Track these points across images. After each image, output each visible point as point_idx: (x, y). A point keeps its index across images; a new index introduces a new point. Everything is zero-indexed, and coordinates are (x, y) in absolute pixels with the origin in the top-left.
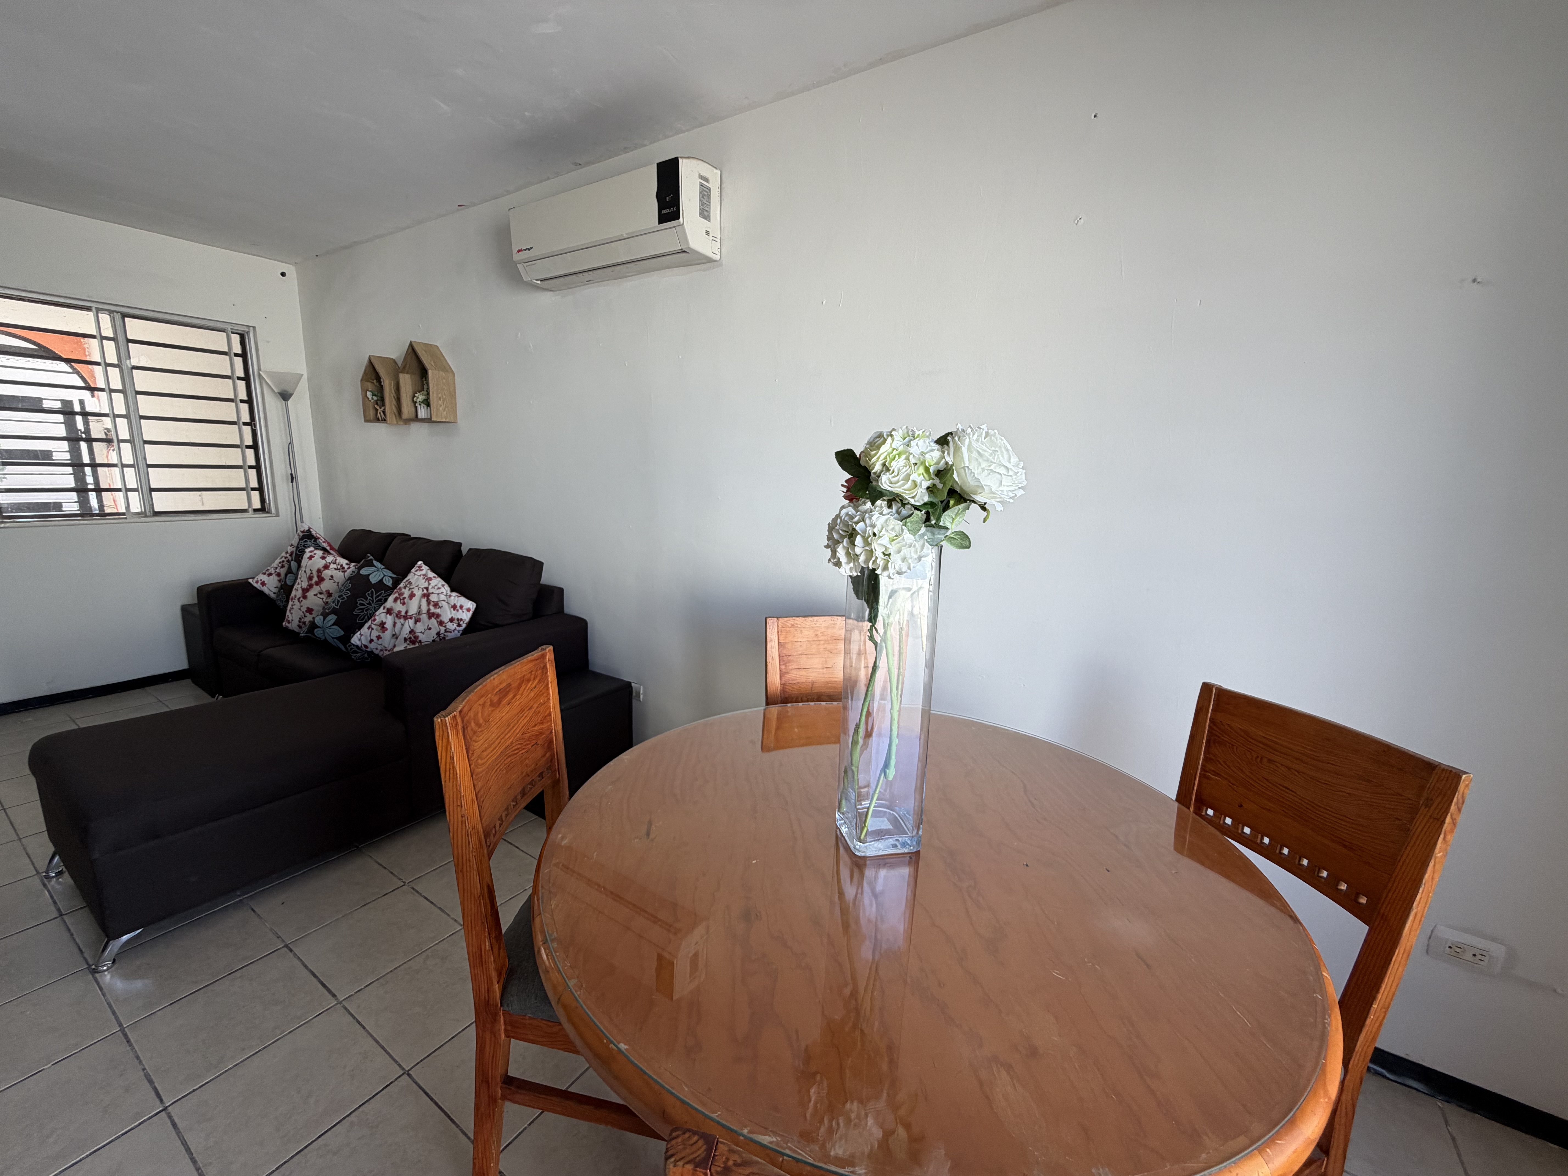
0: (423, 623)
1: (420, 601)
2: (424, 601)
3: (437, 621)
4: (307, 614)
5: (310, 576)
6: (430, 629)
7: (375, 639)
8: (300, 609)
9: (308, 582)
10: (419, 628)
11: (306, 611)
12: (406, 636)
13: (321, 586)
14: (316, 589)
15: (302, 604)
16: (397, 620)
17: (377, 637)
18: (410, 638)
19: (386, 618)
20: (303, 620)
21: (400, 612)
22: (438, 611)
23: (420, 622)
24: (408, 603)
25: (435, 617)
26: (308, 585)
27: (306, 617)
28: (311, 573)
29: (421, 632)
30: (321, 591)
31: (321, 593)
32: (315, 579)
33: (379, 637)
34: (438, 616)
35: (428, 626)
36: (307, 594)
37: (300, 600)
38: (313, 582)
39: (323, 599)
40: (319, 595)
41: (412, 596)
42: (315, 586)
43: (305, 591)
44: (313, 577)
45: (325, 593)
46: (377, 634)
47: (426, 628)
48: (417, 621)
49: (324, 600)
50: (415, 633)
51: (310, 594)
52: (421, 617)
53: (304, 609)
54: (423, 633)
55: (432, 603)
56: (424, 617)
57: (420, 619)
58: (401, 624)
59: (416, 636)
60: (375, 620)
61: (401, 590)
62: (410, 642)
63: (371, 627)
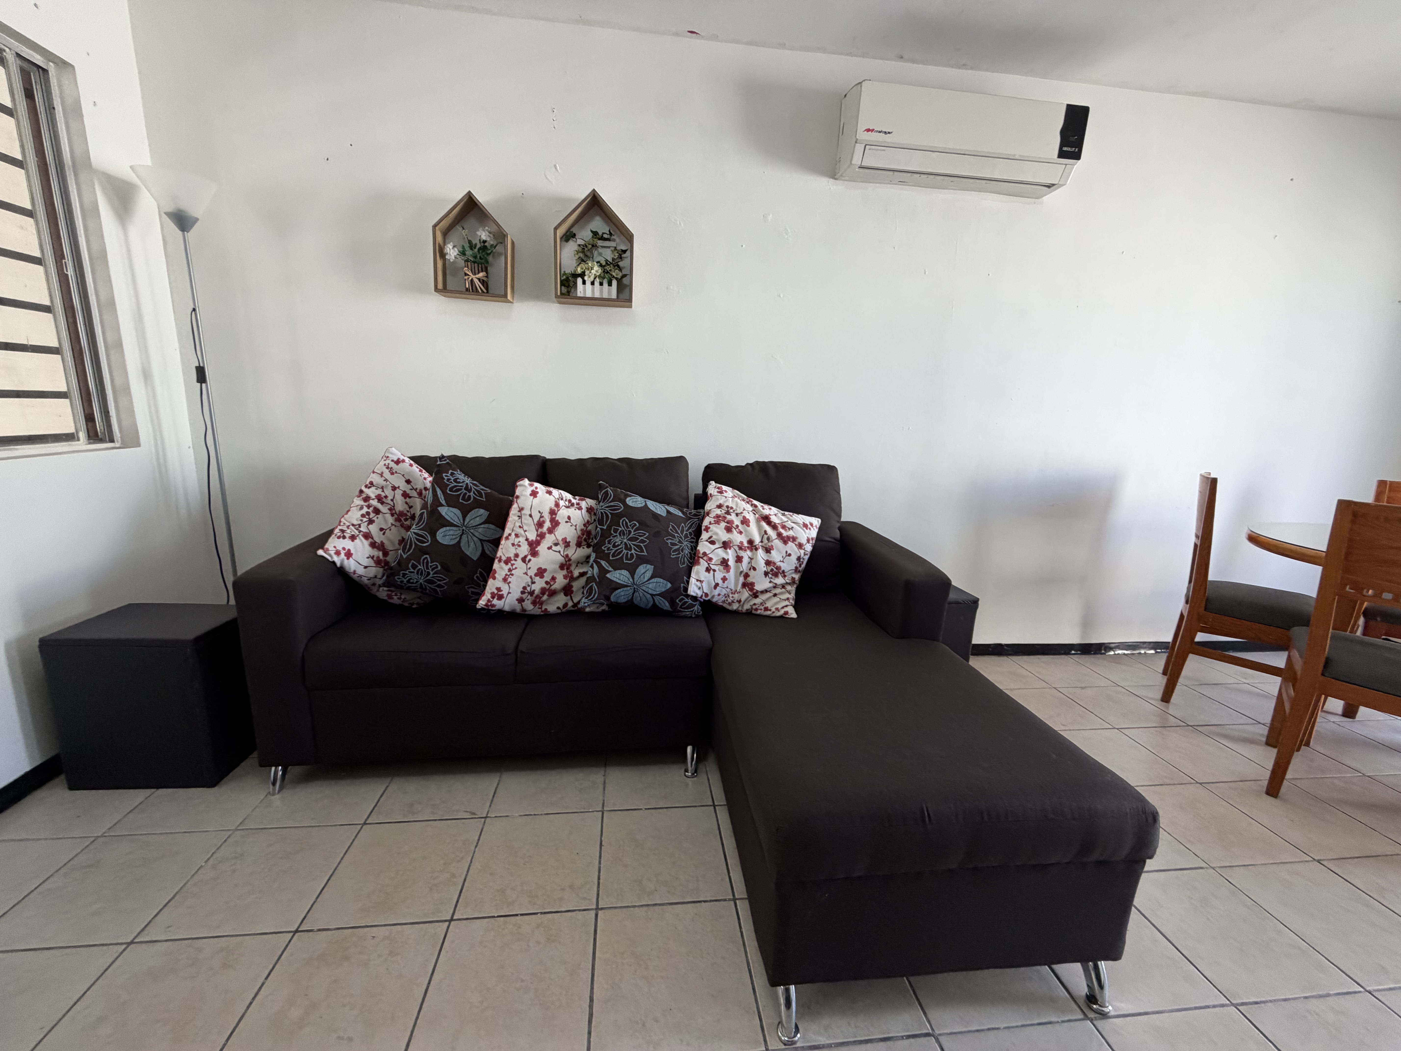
0: (779, 550)
1: (760, 528)
2: (764, 524)
3: (796, 545)
4: (537, 579)
5: (539, 522)
6: (790, 555)
7: (720, 582)
8: (526, 574)
9: (537, 531)
10: (776, 556)
11: (536, 575)
12: (765, 569)
13: (556, 533)
14: (549, 539)
15: (529, 565)
16: (741, 553)
17: (722, 579)
18: (772, 570)
19: (727, 553)
20: (528, 589)
21: (741, 543)
22: (791, 533)
23: (773, 549)
24: (746, 531)
25: (791, 540)
26: (537, 535)
27: (533, 583)
28: (541, 517)
29: (780, 561)
30: (557, 542)
31: (556, 544)
32: (547, 524)
33: (724, 579)
34: (794, 539)
35: (786, 552)
36: (538, 548)
37: (527, 559)
38: (545, 529)
39: (559, 552)
40: (554, 548)
41: (745, 522)
42: (547, 535)
43: (534, 546)
44: (544, 522)
45: (561, 543)
46: (722, 575)
47: (784, 555)
48: (768, 550)
49: (562, 553)
50: (775, 563)
51: (542, 548)
52: (772, 544)
53: (532, 572)
54: (783, 562)
55: (779, 526)
56: (777, 543)
57: (772, 546)
58: (749, 557)
59: (777, 566)
60: (711, 559)
61: (725, 517)
62: (772, 575)
63: (711, 568)
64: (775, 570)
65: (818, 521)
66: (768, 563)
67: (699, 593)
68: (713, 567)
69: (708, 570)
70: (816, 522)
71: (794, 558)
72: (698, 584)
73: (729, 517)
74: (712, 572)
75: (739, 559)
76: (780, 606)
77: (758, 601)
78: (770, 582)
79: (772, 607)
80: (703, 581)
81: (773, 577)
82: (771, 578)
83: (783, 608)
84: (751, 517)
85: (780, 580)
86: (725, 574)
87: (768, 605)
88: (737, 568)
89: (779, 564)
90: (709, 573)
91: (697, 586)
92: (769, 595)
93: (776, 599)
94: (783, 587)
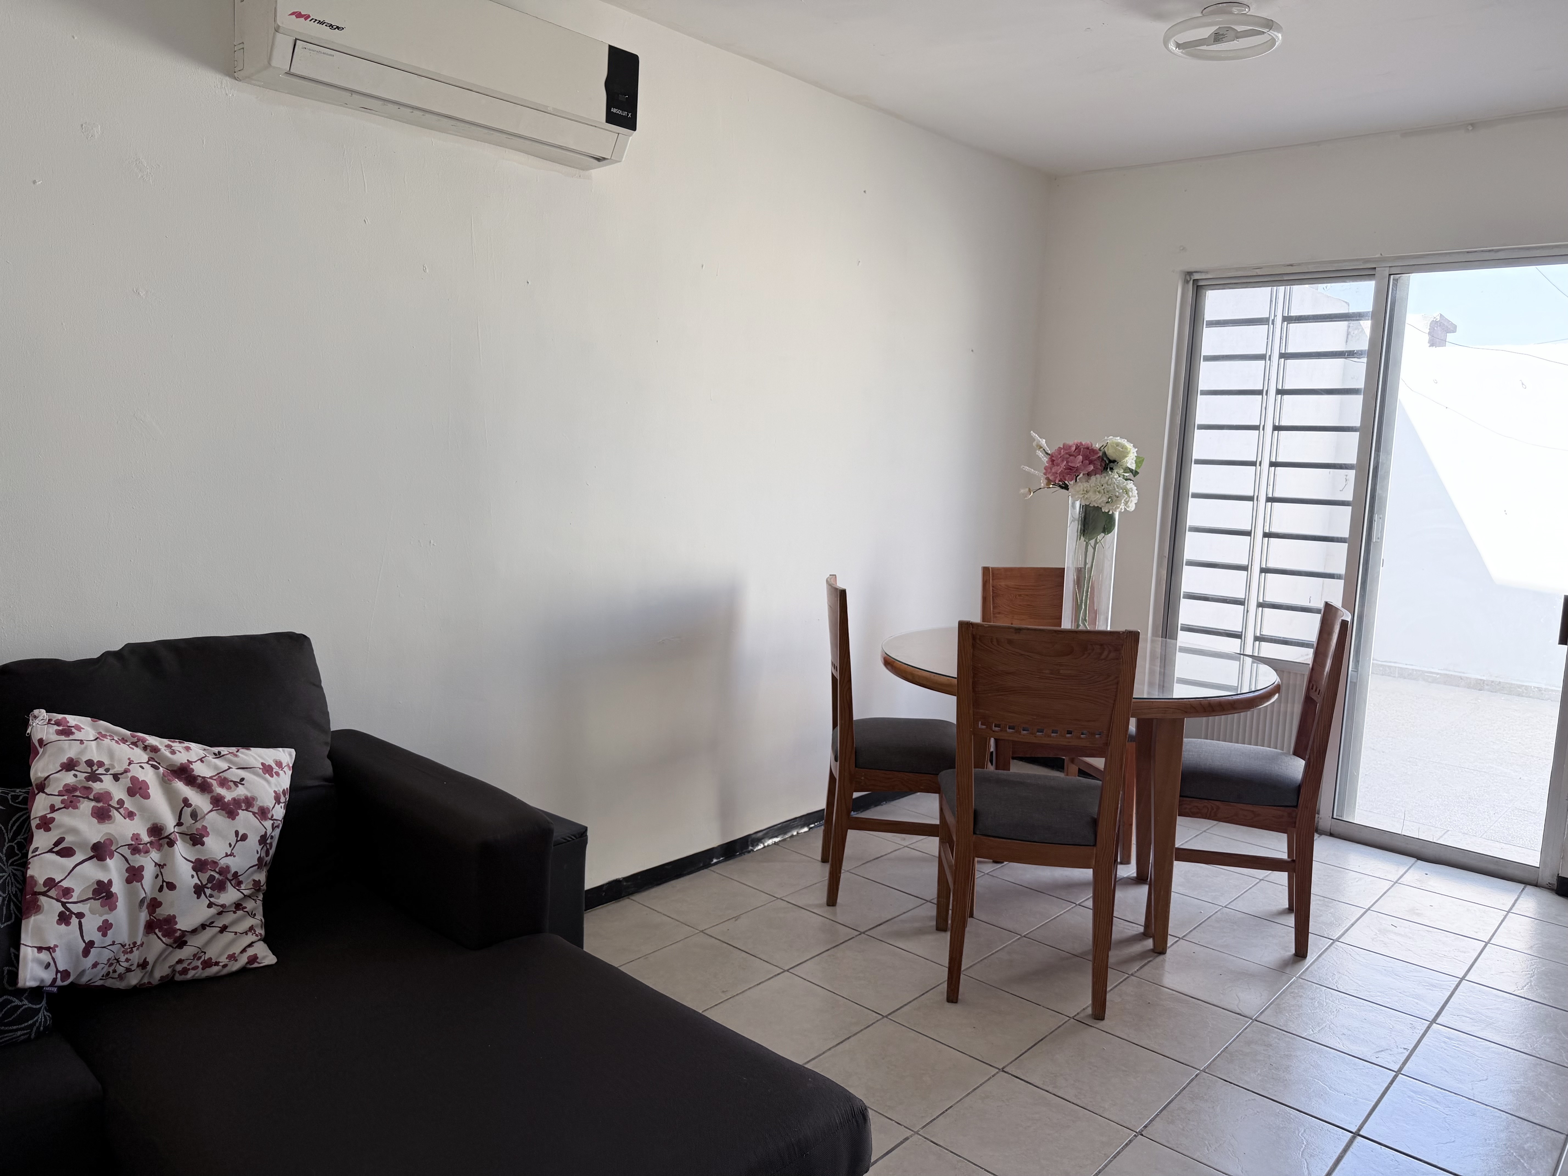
10: (215, 848)
16: (139, 860)
19: (106, 868)
58: (156, 864)
59: (222, 868)
60: (67, 892)
61: (89, 789)
62: (212, 888)
63: (72, 913)
64: (217, 876)
65: (290, 755)
66: (199, 866)
67: (47, 976)
68: (75, 908)
69: (64, 918)
70: (286, 756)
71: (253, 841)
72: (45, 956)
73: (97, 786)
74: (74, 921)
75: (134, 875)
76: (236, 949)
77: (186, 952)
78: (210, 905)
79: (220, 955)
80: (56, 946)
81: (215, 893)
82: (211, 896)
83: (244, 951)
84: (148, 775)
85: (231, 895)
86: (105, 917)
87: (212, 953)
88: (131, 895)
89: (224, 862)
90: (68, 923)
91: (40, 962)
92: (210, 932)
93: (228, 936)
94: (238, 906)
